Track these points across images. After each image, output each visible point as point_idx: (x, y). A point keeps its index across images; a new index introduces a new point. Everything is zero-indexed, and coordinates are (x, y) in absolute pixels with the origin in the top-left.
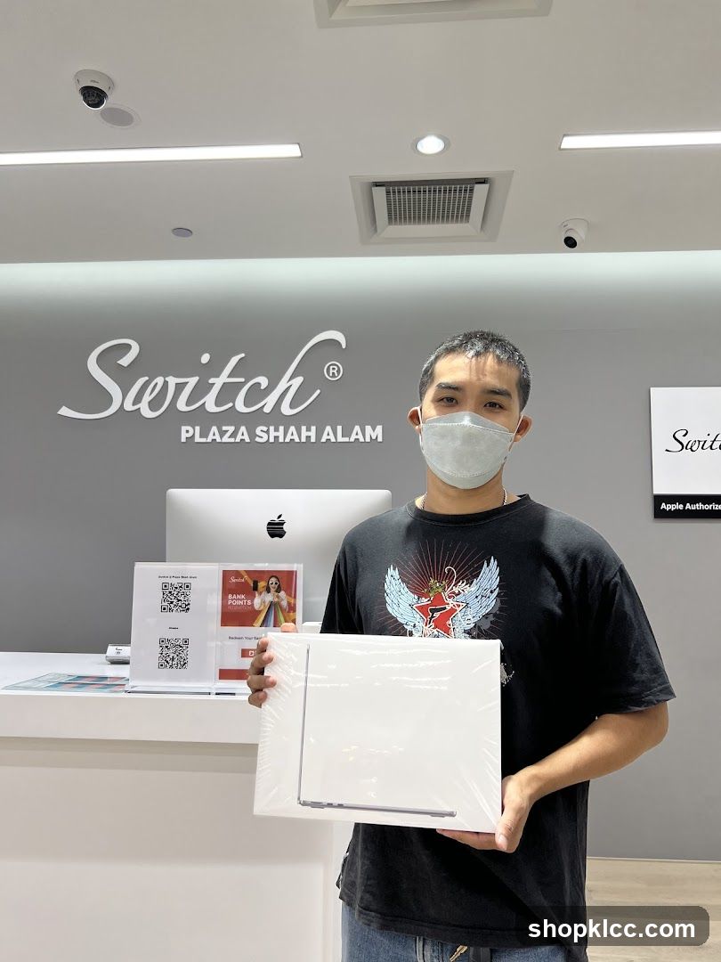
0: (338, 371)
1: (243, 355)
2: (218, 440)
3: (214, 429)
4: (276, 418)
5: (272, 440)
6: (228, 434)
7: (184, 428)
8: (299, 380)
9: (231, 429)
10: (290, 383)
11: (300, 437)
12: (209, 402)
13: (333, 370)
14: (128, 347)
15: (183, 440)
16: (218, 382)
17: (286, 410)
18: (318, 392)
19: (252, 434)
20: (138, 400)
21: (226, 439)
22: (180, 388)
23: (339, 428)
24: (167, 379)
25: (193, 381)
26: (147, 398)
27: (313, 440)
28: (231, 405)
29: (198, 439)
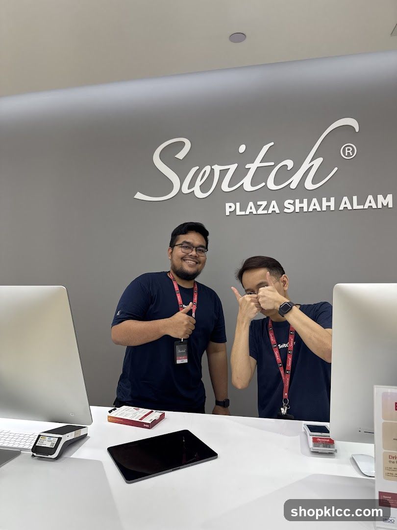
0: (353, 151)
1: (272, 144)
2: (255, 212)
3: (251, 204)
4: (301, 192)
5: (297, 210)
6: (262, 207)
7: (228, 205)
8: (319, 160)
9: (264, 203)
10: (312, 163)
11: (321, 206)
12: (247, 183)
13: (349, 150)
14: (183, 144)
15: (228, 214)
16: (253, 167)
17: (309, 185)
18: (336, 169)
19: (281, 207)
20: (192, 185)
21: (260, 211)
22: (223, 173)
23: (355, 198)
24: (213, 167)
25: (233, 167)
26: (199, 183)
27: (332, 208)
28: (263, 184)
29: (238, 213)
